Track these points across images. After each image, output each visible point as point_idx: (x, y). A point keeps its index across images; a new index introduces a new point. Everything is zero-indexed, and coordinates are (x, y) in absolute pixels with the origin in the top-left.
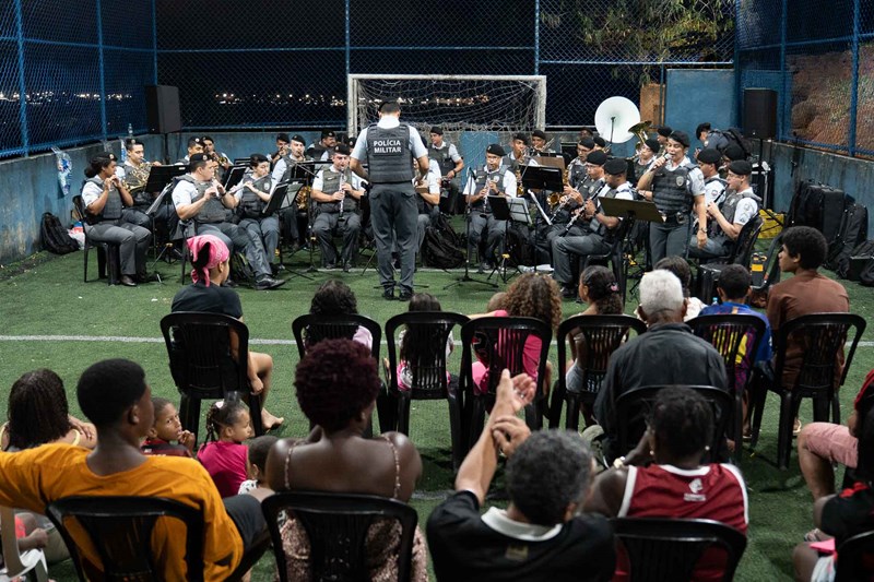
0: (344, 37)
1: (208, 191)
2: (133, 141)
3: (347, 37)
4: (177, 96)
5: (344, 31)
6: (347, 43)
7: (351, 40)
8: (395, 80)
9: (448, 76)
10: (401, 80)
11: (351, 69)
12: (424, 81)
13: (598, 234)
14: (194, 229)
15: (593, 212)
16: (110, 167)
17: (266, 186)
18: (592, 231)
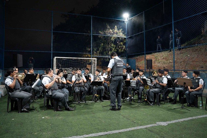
0: (51, 49)
3: (52, 50)
4: (22, 57)
6: (52, 51)
7: (53, 50)
8: (65, 59)
9: (77, 58)
10: (67, 58)
11: (52, 57)
12: (71, 59)
13: (160, 88)
14: (51, 92)
15: (158, 83)
16: (14, 73)
17: (63, 79)
18: (158, 88)
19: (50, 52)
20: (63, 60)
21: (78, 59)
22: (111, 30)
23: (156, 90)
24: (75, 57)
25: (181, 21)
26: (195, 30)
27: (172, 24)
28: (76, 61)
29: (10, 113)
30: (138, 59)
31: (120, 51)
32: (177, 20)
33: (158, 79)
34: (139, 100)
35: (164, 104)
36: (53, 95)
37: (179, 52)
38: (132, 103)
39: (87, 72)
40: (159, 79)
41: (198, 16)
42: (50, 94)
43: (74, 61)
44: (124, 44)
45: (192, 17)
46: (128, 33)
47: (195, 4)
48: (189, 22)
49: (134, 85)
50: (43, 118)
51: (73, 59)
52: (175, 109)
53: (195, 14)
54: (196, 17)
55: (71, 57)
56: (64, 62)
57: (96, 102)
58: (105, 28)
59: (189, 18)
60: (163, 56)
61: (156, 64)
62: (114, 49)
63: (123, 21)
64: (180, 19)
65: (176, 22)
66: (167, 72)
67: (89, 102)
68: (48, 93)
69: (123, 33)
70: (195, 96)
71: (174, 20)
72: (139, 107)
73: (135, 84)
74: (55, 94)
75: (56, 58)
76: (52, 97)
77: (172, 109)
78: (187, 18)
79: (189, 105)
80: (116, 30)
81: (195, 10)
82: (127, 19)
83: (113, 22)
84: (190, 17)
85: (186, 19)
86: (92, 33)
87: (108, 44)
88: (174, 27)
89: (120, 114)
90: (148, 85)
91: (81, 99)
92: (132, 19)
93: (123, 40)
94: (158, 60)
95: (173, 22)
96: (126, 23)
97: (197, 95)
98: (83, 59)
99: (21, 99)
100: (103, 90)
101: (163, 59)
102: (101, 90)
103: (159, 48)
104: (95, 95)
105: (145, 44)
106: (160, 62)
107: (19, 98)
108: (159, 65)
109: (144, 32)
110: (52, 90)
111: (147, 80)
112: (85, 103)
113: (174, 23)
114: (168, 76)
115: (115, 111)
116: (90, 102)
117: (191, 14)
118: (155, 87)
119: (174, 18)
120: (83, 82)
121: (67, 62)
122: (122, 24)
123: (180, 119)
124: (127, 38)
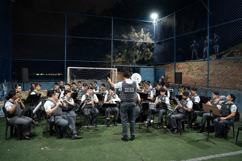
1: (58, 104)
2: (18, 85)
5: (65, 56)
6: (65, 59)
8: (80, 69)
9: (94, 68)
10: (82, 69)
11: (66, 66)
12: (88, 69)
13: (182, 113)
14: (53, 118)
15: (182, 107)
16: (16, 95)
17: (70, 100)
18: (180, 113)
19: (63, 61)
20: (78, 71)
21: (96, 69)
22: (136, 34)
23: (179, 115)
24: (91, 67)
25: (218, 28)
26: (235, 39)
27: (207, 30)
28: (93, 71)
29: (8, 140)
30: (169, 67)
31: (146, 59)
32: (214, 26)
33: (181, 102)
34: (158, 126)
35: (187, 132)
36: (56, 122)
37: (217, 62)
38: (151, 129)
39: (103, 88)
40: (183, 102)
41: (238, 22)
42: (53, 120)
43: (91, 71)
44: (152, 50)
45: (231, 23)
46: (156, 37)
47: (235, 7)
48: (227, 29)
49: (153, 108)
50: (42, 149)
51: (89, 69)
52: (198, 140)
53: (235, 19)
54: (236, 23)
55: (87, 67)
56: (79, 73)
57: (108, 126)
58: (128, 31)
59: (227, 24)
60: (198, 66)
61: (189, 76)
62: (140, 57)
63: (151, 23)
64: (217, 25)
65: (212, 28)
66: (196, 92)
67: (99, 127)
68: (50, 119)
69: (151, 37)
70: (225, 125)
71: (209, 26)
72: (157, 135)
73: (155, 107)
74: (58, 121)
75: (70, 69)
76: (55, 124)
77: (194, 141)
78: (225, 24)
79: (217, 136)
80: (142, 34)
81: (235, 14)
82: (156, 20)
83: (138, 24)
84: (229, 23)
85: (223, 25)
86: (112, 38)
87: (133, 50)
88: (209, 34)
89: (130, 147)
90: (168, 110)
91: (91, 122)
92: (161, 20)
93: (150, 46)
94: (192, 71)
95: (208, 27)
96: (154, 25)
97: (226, 124)
98: (102, 70)
99: (20, 125)
100: (117, 112)
101: (198, 69)
102: (114, 112)
103: (195, 54)
104: (107, 118)
105: (175, 53)
106: (194, 74)
107: (18, 125)
108: (192, 77)
109: (174, 37)
110: (55, 116)
111: (167, 105)
112: (96, 127)
113: (210, 28)
114: (196, 96)
115: (125, 141)
116: (102, 126)
117: (230, 20)
118: (178, 111)
119: (209, 23)
120: (94, 102)
121: (82, 73)
122: (149, 26)
123: (198, 157)
124: (156, 43)
